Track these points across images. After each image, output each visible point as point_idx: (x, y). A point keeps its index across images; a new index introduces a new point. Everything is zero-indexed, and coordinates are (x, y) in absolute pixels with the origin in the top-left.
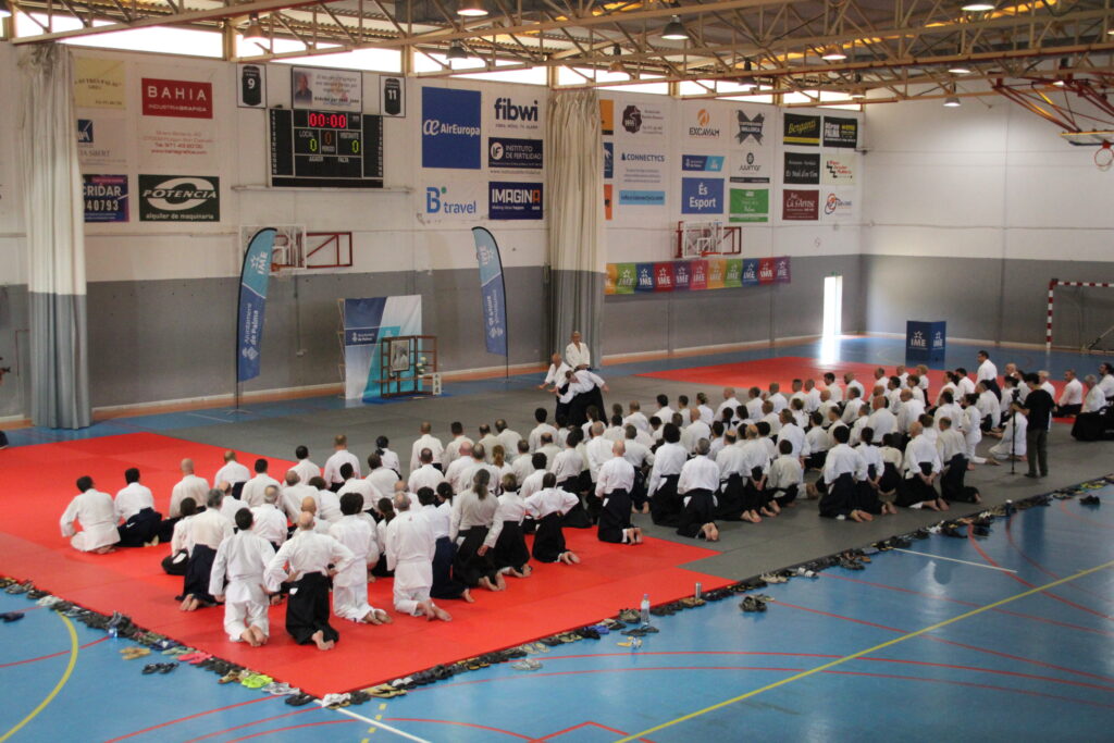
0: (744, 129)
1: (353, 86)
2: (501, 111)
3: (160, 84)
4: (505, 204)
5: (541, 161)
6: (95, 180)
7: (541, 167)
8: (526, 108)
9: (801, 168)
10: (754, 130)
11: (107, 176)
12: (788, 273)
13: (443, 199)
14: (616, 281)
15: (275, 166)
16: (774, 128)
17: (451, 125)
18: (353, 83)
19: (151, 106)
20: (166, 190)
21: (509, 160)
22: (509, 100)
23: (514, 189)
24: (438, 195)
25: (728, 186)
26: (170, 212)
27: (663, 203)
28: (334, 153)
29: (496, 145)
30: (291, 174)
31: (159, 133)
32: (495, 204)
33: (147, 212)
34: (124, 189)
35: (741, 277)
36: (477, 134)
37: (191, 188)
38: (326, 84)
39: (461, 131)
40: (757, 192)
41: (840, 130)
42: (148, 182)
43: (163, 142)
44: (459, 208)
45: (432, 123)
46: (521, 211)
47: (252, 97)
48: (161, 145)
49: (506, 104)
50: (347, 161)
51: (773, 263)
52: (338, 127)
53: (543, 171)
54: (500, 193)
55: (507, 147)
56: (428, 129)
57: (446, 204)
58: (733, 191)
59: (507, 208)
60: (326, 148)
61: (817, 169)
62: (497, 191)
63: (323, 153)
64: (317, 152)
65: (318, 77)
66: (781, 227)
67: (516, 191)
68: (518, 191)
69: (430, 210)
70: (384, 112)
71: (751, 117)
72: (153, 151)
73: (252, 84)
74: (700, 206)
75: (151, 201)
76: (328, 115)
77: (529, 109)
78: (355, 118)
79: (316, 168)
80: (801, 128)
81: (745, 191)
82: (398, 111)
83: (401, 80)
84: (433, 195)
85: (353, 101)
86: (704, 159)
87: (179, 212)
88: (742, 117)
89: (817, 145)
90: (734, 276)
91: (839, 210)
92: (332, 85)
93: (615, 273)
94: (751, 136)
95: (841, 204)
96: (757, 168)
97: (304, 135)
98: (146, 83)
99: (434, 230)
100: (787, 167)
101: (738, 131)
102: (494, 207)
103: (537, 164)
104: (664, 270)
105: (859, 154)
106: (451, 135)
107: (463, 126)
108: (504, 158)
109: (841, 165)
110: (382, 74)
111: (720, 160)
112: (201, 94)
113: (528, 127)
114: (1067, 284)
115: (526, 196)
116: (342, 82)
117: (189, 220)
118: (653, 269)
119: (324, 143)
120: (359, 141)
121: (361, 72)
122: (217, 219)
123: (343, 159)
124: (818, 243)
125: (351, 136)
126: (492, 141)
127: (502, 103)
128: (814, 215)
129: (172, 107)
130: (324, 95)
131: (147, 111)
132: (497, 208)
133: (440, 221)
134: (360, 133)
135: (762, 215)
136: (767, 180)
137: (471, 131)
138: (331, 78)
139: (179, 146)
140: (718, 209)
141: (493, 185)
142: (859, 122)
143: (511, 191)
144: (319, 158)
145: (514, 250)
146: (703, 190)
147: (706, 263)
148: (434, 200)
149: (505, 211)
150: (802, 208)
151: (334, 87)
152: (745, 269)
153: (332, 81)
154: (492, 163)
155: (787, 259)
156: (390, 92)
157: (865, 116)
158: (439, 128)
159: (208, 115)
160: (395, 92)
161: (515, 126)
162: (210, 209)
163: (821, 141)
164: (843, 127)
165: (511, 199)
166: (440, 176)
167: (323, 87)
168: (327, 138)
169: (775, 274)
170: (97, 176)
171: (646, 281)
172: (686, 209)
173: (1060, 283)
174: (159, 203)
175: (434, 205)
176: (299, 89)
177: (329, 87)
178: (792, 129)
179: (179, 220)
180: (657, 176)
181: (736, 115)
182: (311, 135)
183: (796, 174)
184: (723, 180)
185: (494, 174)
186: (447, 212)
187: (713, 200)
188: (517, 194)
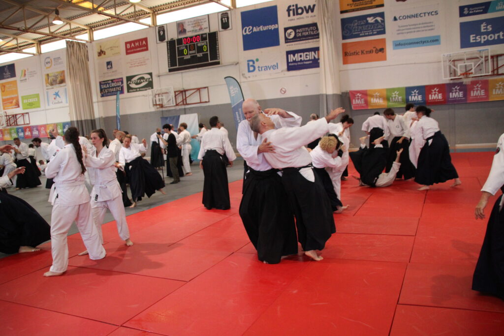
1: (205, 21)
2: (291, 12)
3: (130, 43)
4: (298, 62)
6: (114, 81)
8: (309, 7)
11: (117, 79)
13: (256, 65)
14: (387, 99)
15: (170, 64)
17: (259, 26)
18: (205, 20)
19: (129, 51)
20: (135, 81)
21: (299, 37)
22: (297, 5)
23: (304, 52)
24: (254, 63)
26: (136, 89)
27: (439, 44)
28: (195, 53)
29: (289, 31)
30: (176, 66)
31: (131, 60)
32: (291, 63)
33: (130, 89)
34: (122, 83)
36: (276, 27)
37: (143, 78)
38: (192, 24)
39: (265, 28)
42: (129, 79)
43: (133, 63)
44: (267, 68)
45: (248, 28)
46: (309, 64)
47: (162, 38)
48: (132, 65)
49: (295, 7)
50: (202, 55)
52: (196, 41)
54: (294, 56)
55: (297, 31)
56: (245, 32)
57: (259, 67)
59: (299, 63)
60: (191, 52)
62: (292, 55)
63: (190, 54)
64: (187, 54)
65: (188, 22)
67: (305, 53)
68: (308, 53)
69: (249, 71)
70: (221, 29)
72: (130, 67)
73: (162, 33)
74: (484, 40)
75: (131, 86)
76: (191, 38)
77: (312, 7)
78: (204, 36)
79: (188, 61)
82: (228, 27)
83: (229, 12)
84: (251, 63)
85: (205, 28)
87: (139, 88)
92: (195, 24)
93: (385, 93)
97: (182, 48)
98: (126, 43)
99: (252, 81)
102: (290, 64)
106: (260, 32)
107: (266, 26)
108: (295, 37)
110: (218, 13)
112: (144, 42)
113: (311, 16)
115: (312, 55)
116: (199, 21)
117: (143, 90)
118: (425, 90)
119: (190, 50)
120: (207, 46)
121: (208, 15)
122: (152, 88)
123: (200, 55)
125: (203, 44)
126: (286, 29)
127: (292, 8)
129: (135, 50)
130: (192, 29)
131: (127, 53)
132: (292, 64)
133: (256, 76)
134: (207, 42)
137: (272, 27)
138: (194, 21)
139: (138, 63)
141: (288, 53)
143: (302, 54)
144: (189, 57)
145: (307, 86)
146: (486, 28)
148: (251, 66)
149: (297, 65)
151: (196, 25)
153: (195, 22)
154: (287, 40)
156: (224, 19)
158: (252, 30)
159: (147, 49)
160: (226, 19)
161: (303, 18)
162: (150, 85)
165: (302, 58)
166: (254, 53)
167: (191, 26)
168: (192, 48)
170: (114, 79)
171: (416, 98)
174: (133, 86)
175: (251, 69)
176: (180, 30)
177: (194, 25)
179: (140, 91)
180: (432, 26)
182: (184, 48)
185: (289, 47)
186: (259, 70)
187: (501, 34)
188: (306, 55)
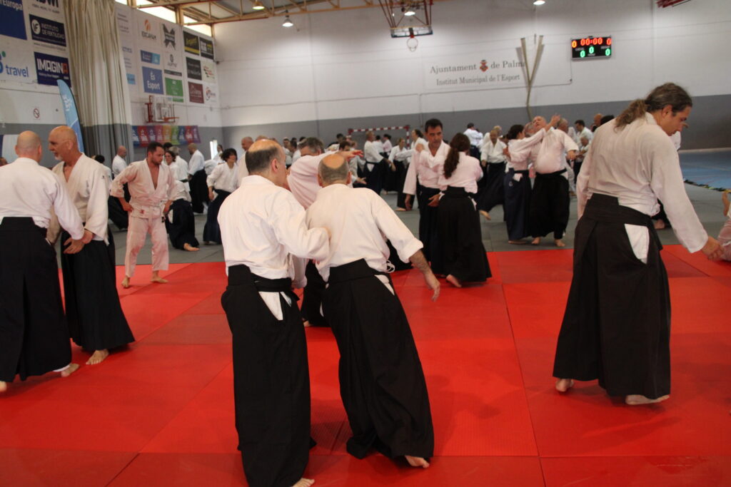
0: (167, 38)
4: (47, 72)
5: (64, 41)
7: (65, 45)
9: (194, 69)
10: (171, 39)
12: (198, 136)
13: (4, 62)
16: (179, 39)
21: (45, 36)
23: (51, 60)
24: (1, 58)
25: (165, 76)
27: (135, 83)
29: (35, 22)
32: (40, 71)
35: (178, 137)
36: (21, 9)
39: (9, 4)
40: (177, 81)
41: (207, 47)
44: (17, 72)
51: (190, 129)
53: (67, 48)
54: (42, 62)
55: (42, 25)
57: (7, 67)
58: (167, 79)
59: (49, 75)
61: (200, 71)
62: (40, 60)
66: (190, 106)
67: (53, 62)
71: (169, 31)
74: (153, 88)
80: (192, 42)
81: (172, 80)
86: (150, 54)
88: (165, 29)
89: (198, 54)
90: (175, 137)
91: (212, 98)
94: (170, 43)
95: (212, 94)
96: (175, 65)
100: (189, 68)
101: (164, 40)
102: (41, 74)
103: (61, 42)
104: (142, 131)
105: (215, 63)
106: (3, 6)
108: (41, 34)
109: (209, 69)
111: (158, 57)
113: (53, 11)
114: (359, 131)
115: (59, 68)
118: (137, 129)
124: (205, 118)
126: (32, 17)
128: (201, 100)
133: (5, 81)
135: (180, 98)
136: (180, 74)
137: (17, 6)
140: (160, 92)
141: (37, 56)
142: (213, 43)
143: (49, 62)
145: (57, 110)
146: (153, 77)
147: (162, 128)
149: (48, 78)
150: (197, 95)
152: (179, 134)
154: (35, 37)
155: (195, 127)
157: (215, 40)
161: (45, 9)
163: (199, 52)
164: (209, 45)
165: (50, 69)
166: (1, 42)
169: (193, 136)
172: (147, 90)
173: (355, 131)
178: (188, 42)
180: (130, 63)
181: (162, 27)
183: (192, 72)
184: (161, 71)
185: (36, 46)
186: (8, 74)
187: (158, 85)
188: (54, 65)
